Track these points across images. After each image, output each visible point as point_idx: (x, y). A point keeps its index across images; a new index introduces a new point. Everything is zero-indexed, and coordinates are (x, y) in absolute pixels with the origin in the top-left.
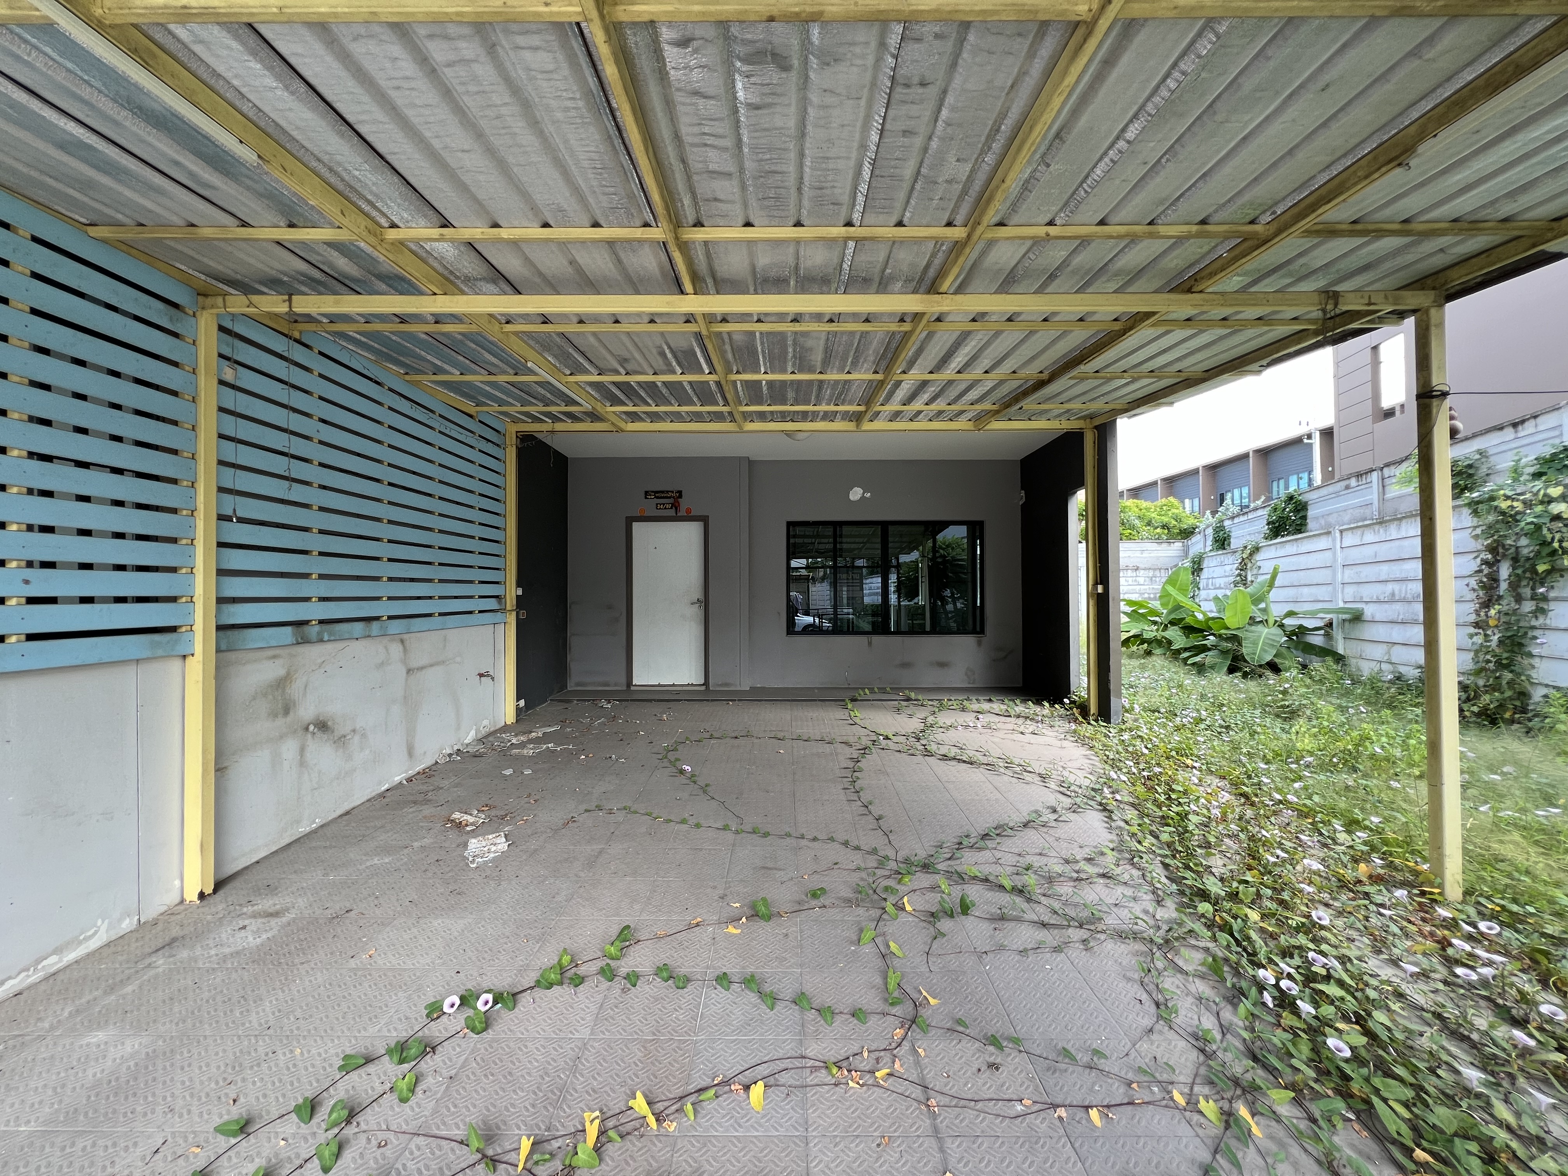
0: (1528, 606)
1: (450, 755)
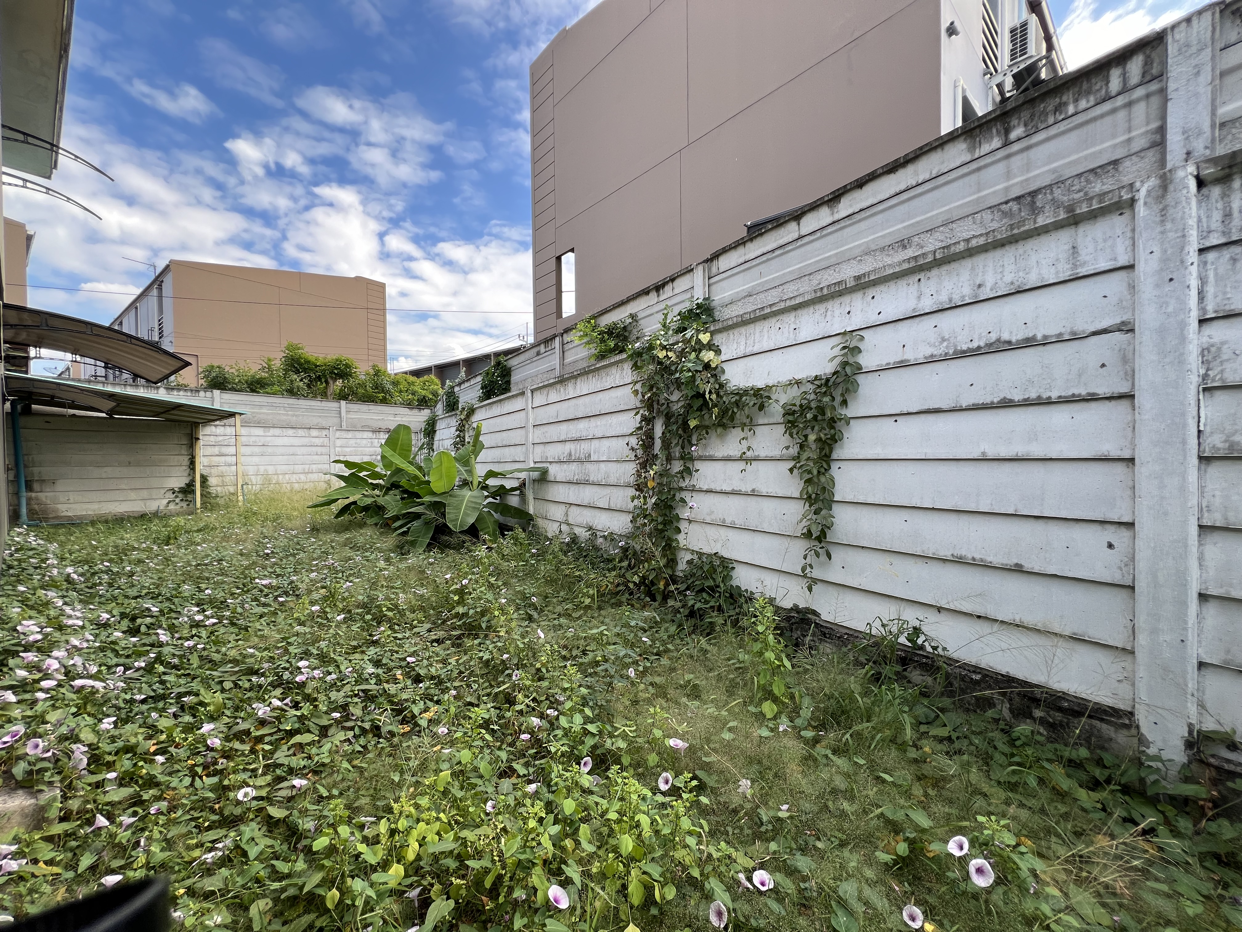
0: (677, 466)
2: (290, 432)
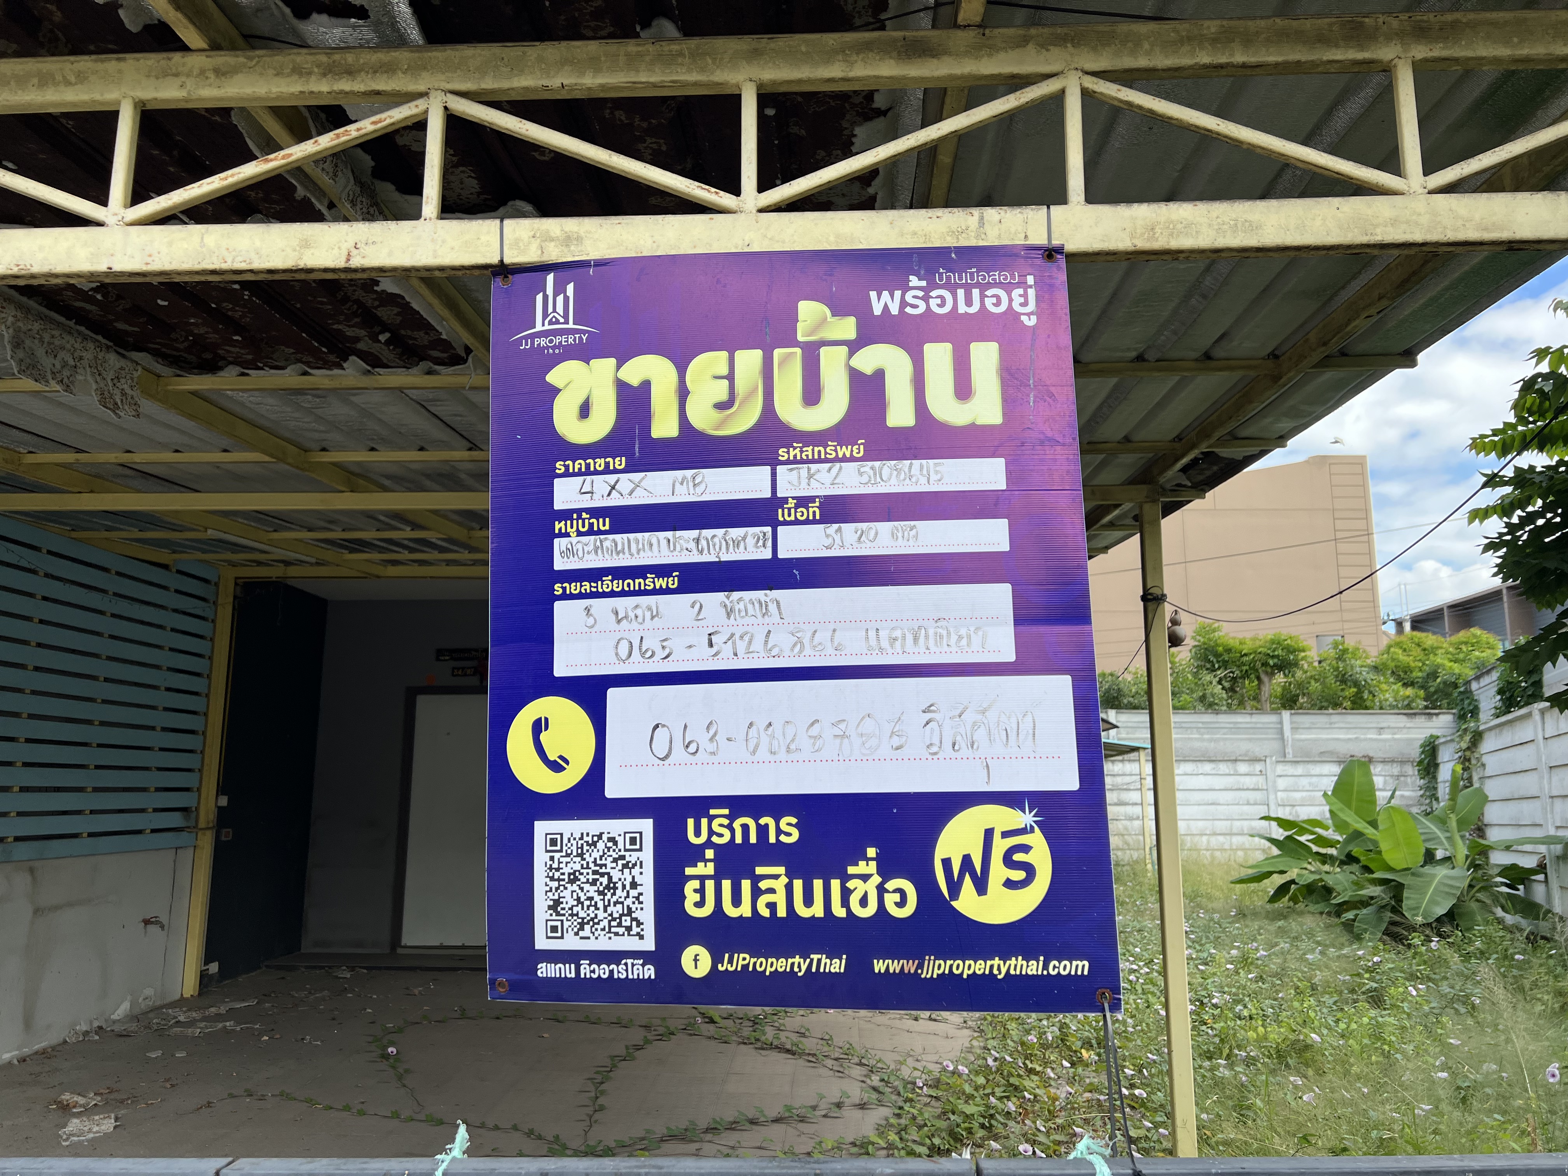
1: (86, 1034)
2: (1208, 767)
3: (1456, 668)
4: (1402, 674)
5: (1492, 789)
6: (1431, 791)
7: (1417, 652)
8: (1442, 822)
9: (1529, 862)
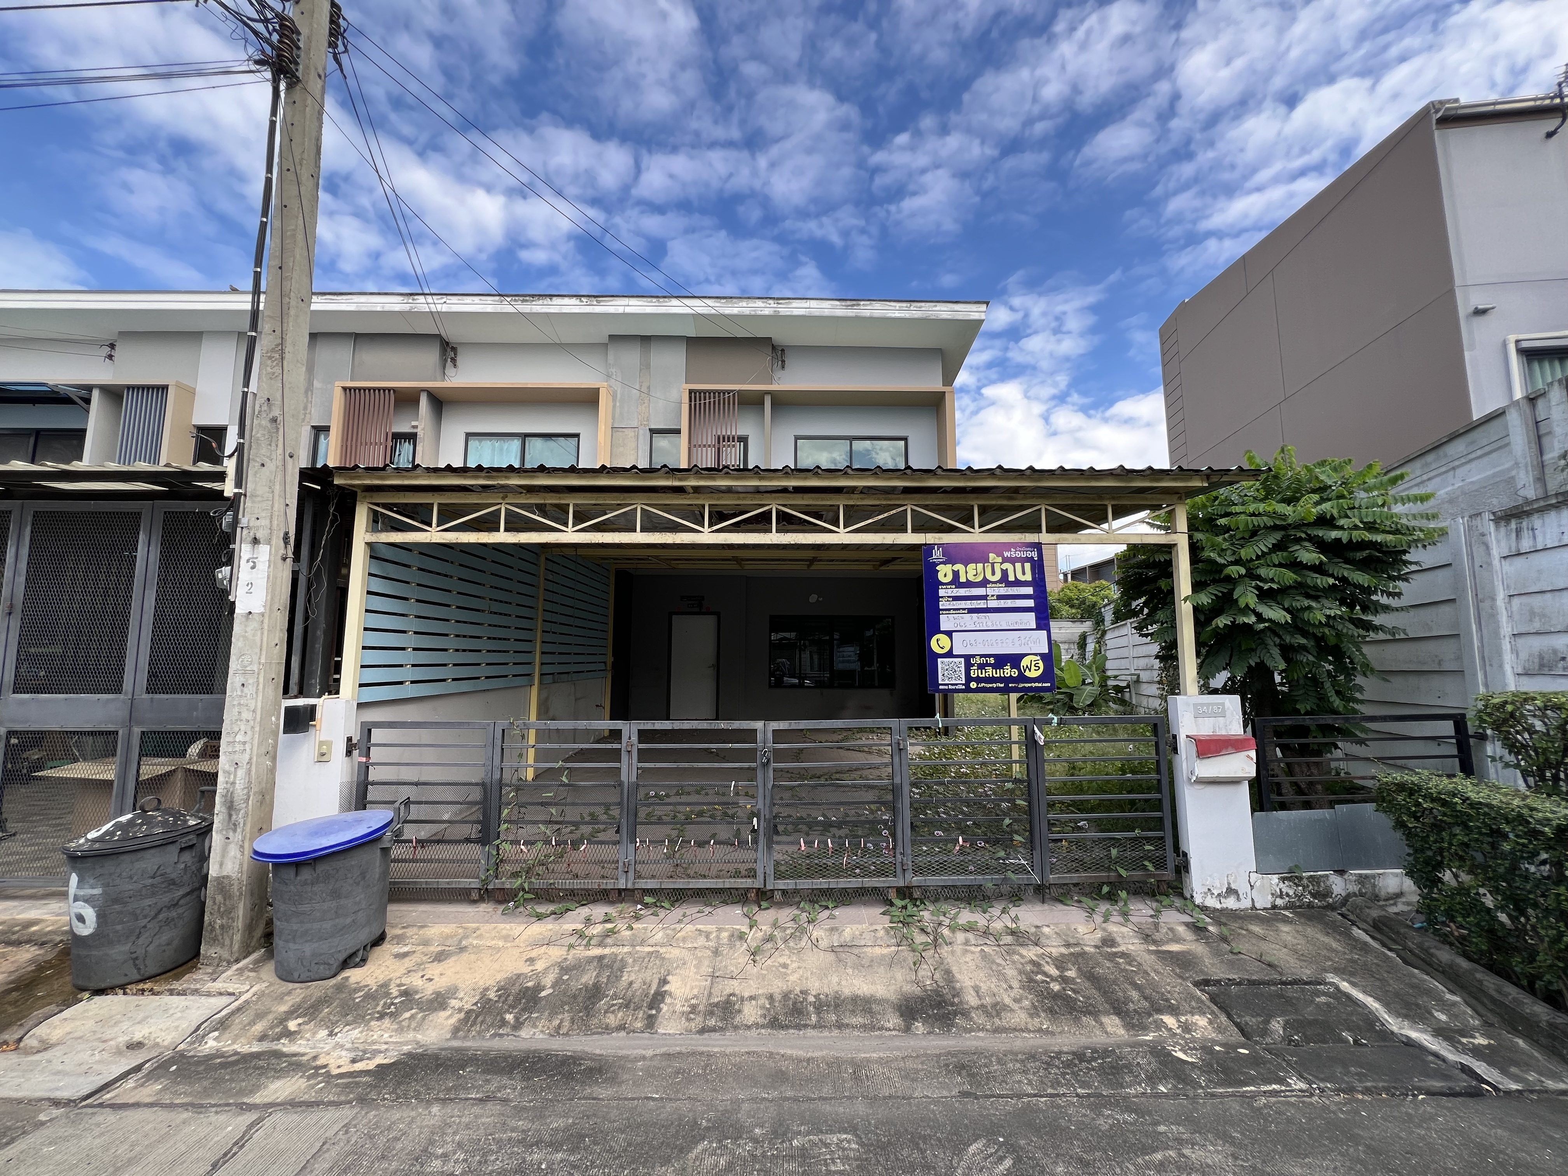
3: (1094, 599)
4: (1069, 602)
5: (1109, 655)
6: (1083, 656)
7: (1075, 591)
8: (1089, 667)
9: (1124, 684)
